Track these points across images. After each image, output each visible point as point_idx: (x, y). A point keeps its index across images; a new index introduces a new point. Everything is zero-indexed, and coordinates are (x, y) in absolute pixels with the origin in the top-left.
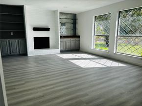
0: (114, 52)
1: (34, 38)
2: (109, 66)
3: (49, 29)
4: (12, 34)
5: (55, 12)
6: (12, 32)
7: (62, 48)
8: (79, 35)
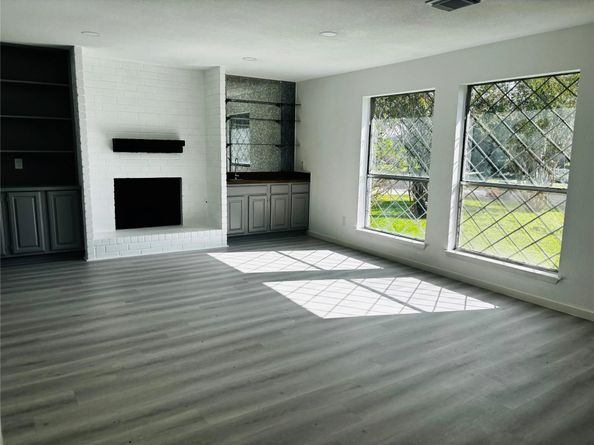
0: (450, 249)
1: (117, 181)
2: (429, 310)
3: (182, 143)
4: (19, 164)
5: (205, 74)
6: (19, 156)
7: (236, 225)
8: (307, 168)
